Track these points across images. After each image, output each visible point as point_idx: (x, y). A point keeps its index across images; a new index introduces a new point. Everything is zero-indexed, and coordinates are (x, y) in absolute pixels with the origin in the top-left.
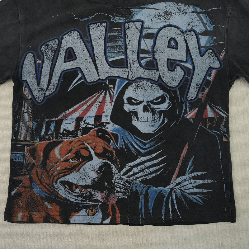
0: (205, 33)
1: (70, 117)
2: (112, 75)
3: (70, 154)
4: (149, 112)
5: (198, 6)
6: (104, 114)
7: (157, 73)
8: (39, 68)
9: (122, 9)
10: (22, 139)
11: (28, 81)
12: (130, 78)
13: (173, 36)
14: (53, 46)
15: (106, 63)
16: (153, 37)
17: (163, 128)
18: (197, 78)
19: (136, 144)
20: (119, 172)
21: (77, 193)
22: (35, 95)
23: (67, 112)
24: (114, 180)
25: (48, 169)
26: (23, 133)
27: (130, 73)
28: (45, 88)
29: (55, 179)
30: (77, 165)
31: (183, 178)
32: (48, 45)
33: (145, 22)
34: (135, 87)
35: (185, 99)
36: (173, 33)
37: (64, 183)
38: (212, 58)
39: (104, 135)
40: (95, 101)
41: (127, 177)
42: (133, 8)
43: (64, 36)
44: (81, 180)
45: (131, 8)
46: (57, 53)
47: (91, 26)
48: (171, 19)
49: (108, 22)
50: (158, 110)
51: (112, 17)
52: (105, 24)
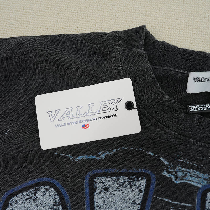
9: (201, 146)
43: (15, 198)
47: (101, 182)
49: (153, 176)
51: (166, 163)
52: (143, 182)
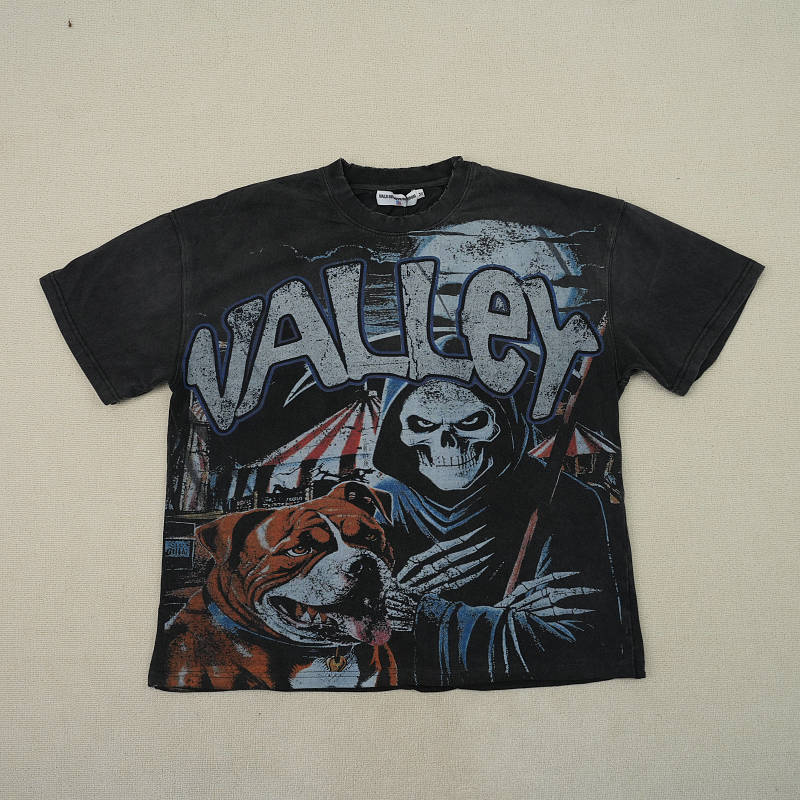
0: (565, 281)
1: (289, 460)
2: (375, 372)
3: (288, 539)
4: (453, 446)
5: (549, 227)
6: (359, 452)
7: (470, 364)
8: (222, 360)
9: (392, 235)
10: (187, 508)
11: (200, 387)
12: (413, 376)
13: (500, 288)
14: (253, 312)
15: (362, 345)
16: (460, 290)
17: (484, 480)
18: (553, 374)
19: (430, 514)
20: (394, 575)
21: (305, 623)
22: (215, 415)
23: (282, 450)
24: (383, 593)
25: (242, 572)
26: (189, 495)
27: (413, 365)
28: (235, 400)
29: (258, 593)
30: (304, 561)
31: (529, 584)
32: (241, 311)
33: (441, 261)
34: (423, 395)
35: (528, 417)
36: (499, 282)
37: (276, 602)
38: (582, 332)
39: (360, 497)
40: (341, 425)
41: (411, 586)
42: (416, 233)
43: (275, 293)
44: (313, 595)
45: (412, 234)
46: (259, 328)
47: (331, 272)
48: (494, 255)
49: (365, 262)
50: (472, 442)
51: (372, 251)
52: (359, 267)
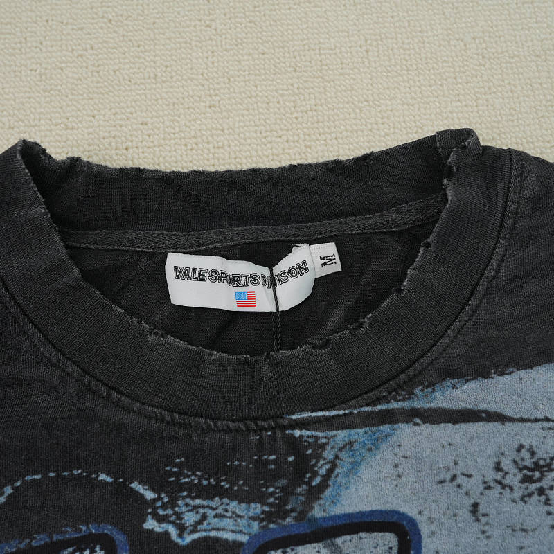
33: (425, 530)
42: (319, 420)
45: (302, 424)
51: (149, 495)
